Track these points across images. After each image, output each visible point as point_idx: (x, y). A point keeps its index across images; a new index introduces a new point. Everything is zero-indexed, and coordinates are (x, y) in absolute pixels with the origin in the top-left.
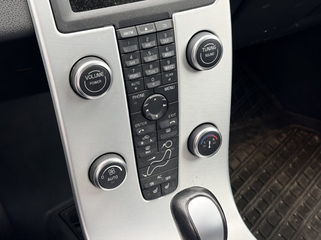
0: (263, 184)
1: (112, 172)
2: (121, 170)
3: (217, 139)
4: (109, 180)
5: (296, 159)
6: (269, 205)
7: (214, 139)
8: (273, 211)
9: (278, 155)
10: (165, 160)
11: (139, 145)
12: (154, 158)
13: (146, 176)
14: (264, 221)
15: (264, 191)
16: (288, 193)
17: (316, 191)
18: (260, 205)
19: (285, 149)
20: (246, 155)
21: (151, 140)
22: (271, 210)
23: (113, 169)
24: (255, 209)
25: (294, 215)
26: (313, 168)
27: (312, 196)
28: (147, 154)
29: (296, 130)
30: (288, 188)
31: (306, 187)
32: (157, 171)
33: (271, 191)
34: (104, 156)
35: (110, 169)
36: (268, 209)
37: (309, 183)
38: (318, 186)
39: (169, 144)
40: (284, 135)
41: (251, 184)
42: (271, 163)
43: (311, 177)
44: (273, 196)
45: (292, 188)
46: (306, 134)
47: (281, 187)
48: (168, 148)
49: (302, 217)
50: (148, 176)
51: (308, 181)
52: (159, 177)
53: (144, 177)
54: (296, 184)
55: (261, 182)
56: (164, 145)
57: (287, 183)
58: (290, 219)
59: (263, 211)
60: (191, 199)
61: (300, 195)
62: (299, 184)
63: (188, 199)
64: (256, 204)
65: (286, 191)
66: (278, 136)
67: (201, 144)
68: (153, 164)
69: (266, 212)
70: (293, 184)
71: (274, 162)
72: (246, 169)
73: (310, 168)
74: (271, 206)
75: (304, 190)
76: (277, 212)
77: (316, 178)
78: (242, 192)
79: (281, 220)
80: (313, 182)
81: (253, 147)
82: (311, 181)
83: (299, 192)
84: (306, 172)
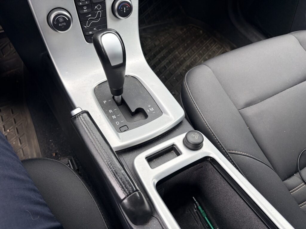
0: (170, 53)
1: (61, 20)
2: (67, 19)
3: (129, 7)
4: (60, 25)
5: (189, 42)
6: (171, 64)
7: (127, 7)
8: (173, 67)
9: (180, 40)
10: (98, 18)
11: (79, 5)
12: (90, 15)
13: (86, 27)
14: (168, 72)
15: (170, 57)
16: (182, 59)
17: (196, 58)
18: (167, 64)
19: (184, 36)
20: (164, 38)
21: (87, 3)
22: (172, 66)
23: (61, 18)
24: (164, 66)
25: (183, 69)
26: (197, 47)
27: (194, 60)
28: (85, 12)
29: (191, 27)
30: (183, 56)
31: (192, 56)
32: (94, 25)
33: (174, 57)
34: (56, 9)
35: (60, 17)
36: (171, 66)
37: (194, 54)
38: (198, 55)
39: (99, 7)
40: (185, 29)
41: (164, 53)
42: (176, 43)
43: (195, 51)
44: (175, 59)
45: (184, 56)
46: (196, 29)
47: (179, 55)
48: (99, 10)
49: (187, 70)
50: (87, 27)
51: (193, 53)
52: (95, 29)
53: (85, 28)
54: (187, 54)
55: (169, 52)
56: (96, 7)
57: (182, 54)
58: (181, 71)
59: (168, 67)
60: (104, 34)
61: (188, 60)
62: (188, 54)
63: (102, 34)
64: (165, 63)
65: (181, 57)
66: (182, 29)
67: (119, 9)
68: (90, 20)
69: (170, 67)
70: (185, 54)
71: (178, 43)
72: (162, 46)
73: (195, 47)
74: (172, 64)
75: (190, 57)
76: (175, 67)
77: (198, 51)
78: (159, 57)
79: (176, 71)
80: (196, 53)
81: (168, 35)
82: (195, 53)
83: (188, 58)
84: (193, 48)
